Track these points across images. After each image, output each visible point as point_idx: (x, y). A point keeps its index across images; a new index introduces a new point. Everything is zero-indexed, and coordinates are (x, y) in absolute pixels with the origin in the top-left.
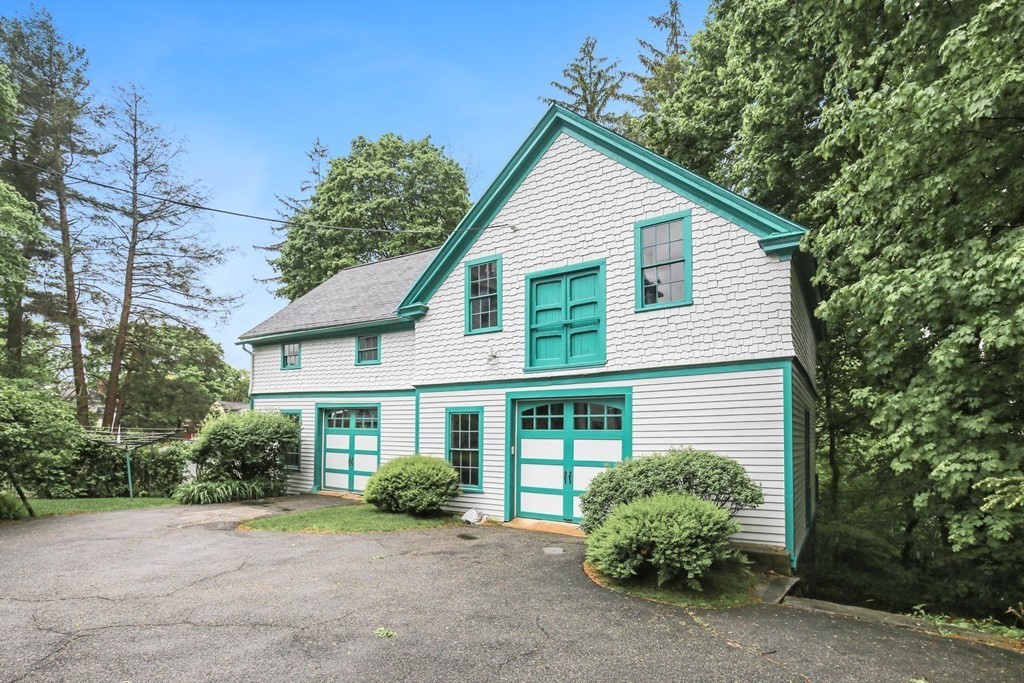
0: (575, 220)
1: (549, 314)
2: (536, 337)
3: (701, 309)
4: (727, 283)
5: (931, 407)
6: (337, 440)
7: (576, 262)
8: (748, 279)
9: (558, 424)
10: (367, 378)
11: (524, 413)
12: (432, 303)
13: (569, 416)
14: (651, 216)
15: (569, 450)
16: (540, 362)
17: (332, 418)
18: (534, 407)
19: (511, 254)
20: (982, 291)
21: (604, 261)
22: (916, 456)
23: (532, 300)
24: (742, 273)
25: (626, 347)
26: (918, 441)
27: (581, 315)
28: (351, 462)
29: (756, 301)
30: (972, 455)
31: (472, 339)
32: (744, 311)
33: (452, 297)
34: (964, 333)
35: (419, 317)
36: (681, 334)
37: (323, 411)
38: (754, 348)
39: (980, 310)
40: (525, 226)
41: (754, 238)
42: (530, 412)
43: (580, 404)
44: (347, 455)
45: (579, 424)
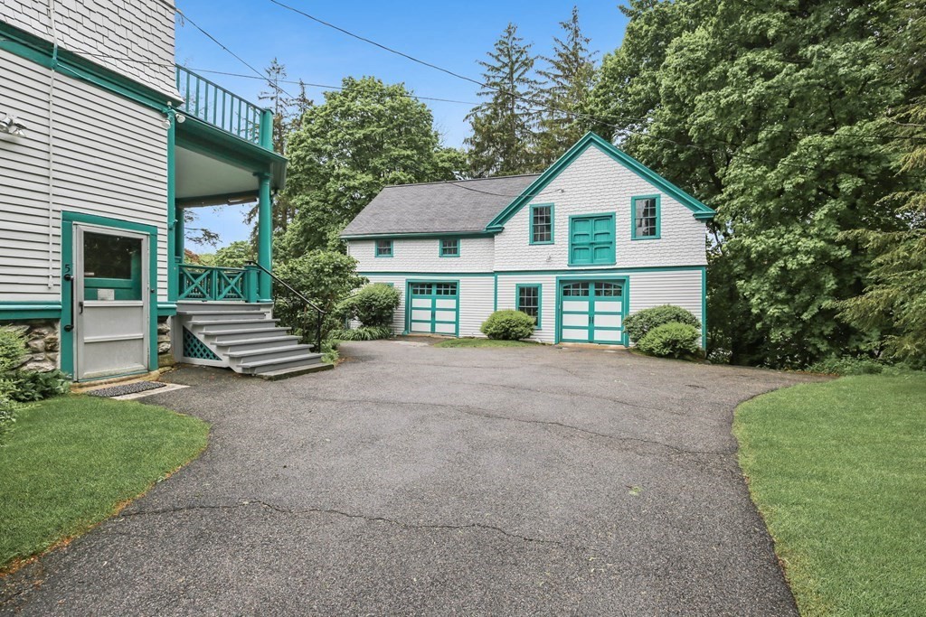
0: (599, 191)
1: (581, 237)
2: (574, 248)
3: (664, 241)
4: (677, 230)
5: (765, 288)
6: (421, 302)
7: (599, 212)
8: (687, 229)
9: (586, 293)
10: (449, 265)
11: (565, 287)
12: (506, 225)
13: (592, 289)
14: (639, 194)
15: (592, 306)
16: (577, 261)
17: (419, 288)
18: (571, 284)
19: (560, 204)
20: (786, 248)
21: (615, 213)
22: (760, 307)
23: (572, 228)
24: (684, 226)
25: (626, 256)
26: (763, 301)
27: (600, 239)
28: (433, 315)
29: (690, 239)
30: (780, 306)
31: (534, 247)
32: (685, 243)
33: (521, 222)
34: (781, 263)
35: (497, 233)
36: (655, 252)
37: (410, 284)
38: (689, 260)
39: (786, 254)
40: (569, 190)
41: (692, 212)
42: (569, 287)
43: (598, 284)
44: (430, 312)
45: (598, 293)
